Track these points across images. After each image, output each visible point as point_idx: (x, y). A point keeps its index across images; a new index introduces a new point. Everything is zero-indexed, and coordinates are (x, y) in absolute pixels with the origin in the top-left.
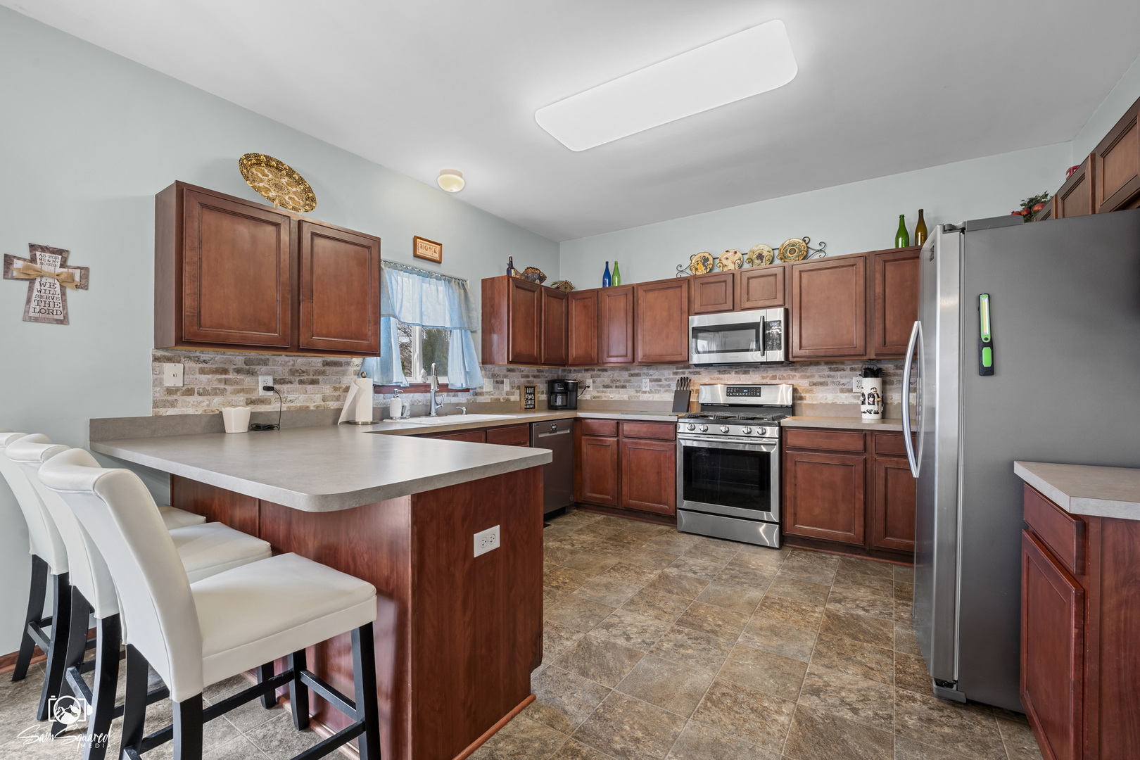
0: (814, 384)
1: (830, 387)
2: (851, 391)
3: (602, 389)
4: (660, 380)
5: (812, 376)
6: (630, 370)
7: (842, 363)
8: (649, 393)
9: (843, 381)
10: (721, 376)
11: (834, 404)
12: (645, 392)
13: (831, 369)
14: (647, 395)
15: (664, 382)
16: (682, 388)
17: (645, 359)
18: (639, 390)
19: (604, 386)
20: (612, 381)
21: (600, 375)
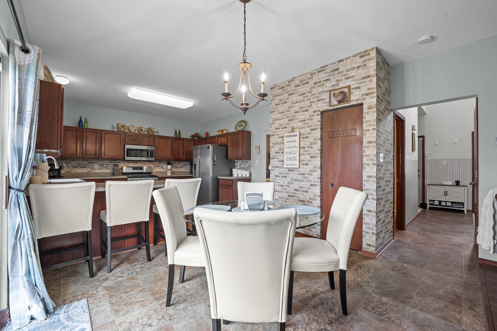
0: (155, 166)
1: (159, 167)
2: (164, 168)
3: (72, 168)
4: (103, 165)
5: (155, 164)
6: (88, 160)
7: (162, 161)
8: (98, 169)
9: (162, 166)
10: (128, 164)
11: (160, 172)
12: (96, 169)
13: (159, 163)
14: (97, 170)
15: (105, 166)
16: (116, 168)
17: (105, 157)
18: (93, 168)
19: (73, 167)
20: (78, 165)
21: (71, 163)
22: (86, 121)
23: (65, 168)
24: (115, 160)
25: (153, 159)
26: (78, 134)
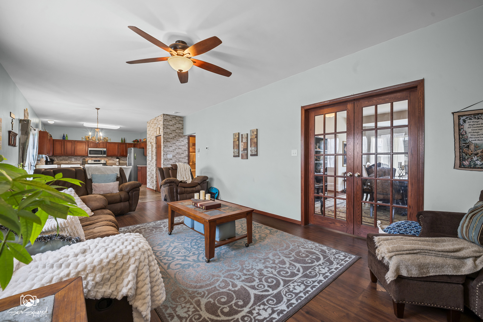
1: (111, 160)
2: (114, 161)
5: (108, 159)
6: (68, 157)
7: (113, 157)
9: (113, 159)
12: (73, 161)
13: (111, 158)
15: (78, 159)
16: (84, 160)
17: (77, 155)
18: (71, 161)
19: (60, 160)
20: (63, 159)
21: (59, 158)
22: (67, 136)
23: (56, 161)
24: (84, 156)
25: (105, 156)
26: (62, 143)
